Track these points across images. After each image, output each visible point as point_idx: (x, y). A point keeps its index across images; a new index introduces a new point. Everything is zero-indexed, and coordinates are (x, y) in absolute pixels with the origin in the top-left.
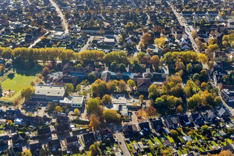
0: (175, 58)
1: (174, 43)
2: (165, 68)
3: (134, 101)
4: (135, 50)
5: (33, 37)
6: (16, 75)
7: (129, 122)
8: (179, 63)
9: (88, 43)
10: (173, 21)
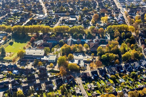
0: (114, 29)
3: (88, 57)
4: (89, 25)
5: (25, 19)
6: (14, 43)
7: (85, 71)
8: (117, 32)
9: (59, 21)
10: (113, 6)
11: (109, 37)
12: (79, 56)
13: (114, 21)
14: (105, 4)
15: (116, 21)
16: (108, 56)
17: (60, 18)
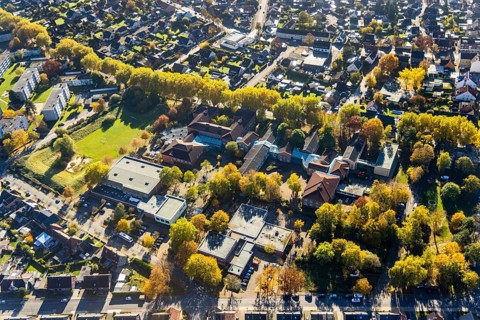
0: (421, 128)
1: (445, 81)
2: (390, 151)
3: (277, 234)
4: (355, 89)
7: (237, 292)
9: (275, 62)
10: (470, 22)
11: (390, 156)
12: (254, 218)
13: (446, 85)
14: (446, 12)
15: (453, 85)
16: (338, 253)
17: (285, 49)
